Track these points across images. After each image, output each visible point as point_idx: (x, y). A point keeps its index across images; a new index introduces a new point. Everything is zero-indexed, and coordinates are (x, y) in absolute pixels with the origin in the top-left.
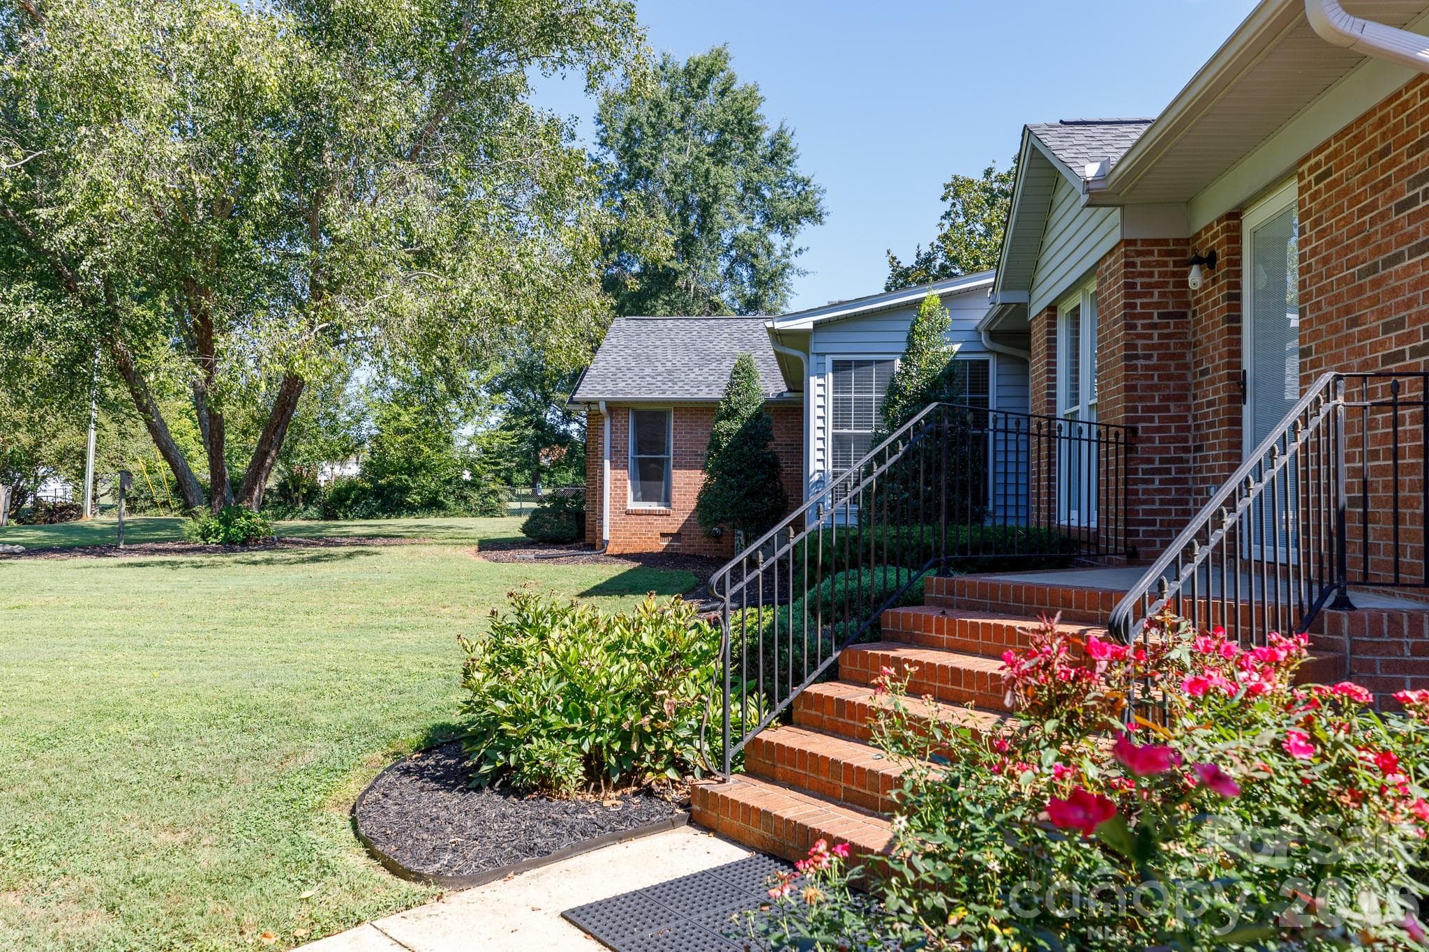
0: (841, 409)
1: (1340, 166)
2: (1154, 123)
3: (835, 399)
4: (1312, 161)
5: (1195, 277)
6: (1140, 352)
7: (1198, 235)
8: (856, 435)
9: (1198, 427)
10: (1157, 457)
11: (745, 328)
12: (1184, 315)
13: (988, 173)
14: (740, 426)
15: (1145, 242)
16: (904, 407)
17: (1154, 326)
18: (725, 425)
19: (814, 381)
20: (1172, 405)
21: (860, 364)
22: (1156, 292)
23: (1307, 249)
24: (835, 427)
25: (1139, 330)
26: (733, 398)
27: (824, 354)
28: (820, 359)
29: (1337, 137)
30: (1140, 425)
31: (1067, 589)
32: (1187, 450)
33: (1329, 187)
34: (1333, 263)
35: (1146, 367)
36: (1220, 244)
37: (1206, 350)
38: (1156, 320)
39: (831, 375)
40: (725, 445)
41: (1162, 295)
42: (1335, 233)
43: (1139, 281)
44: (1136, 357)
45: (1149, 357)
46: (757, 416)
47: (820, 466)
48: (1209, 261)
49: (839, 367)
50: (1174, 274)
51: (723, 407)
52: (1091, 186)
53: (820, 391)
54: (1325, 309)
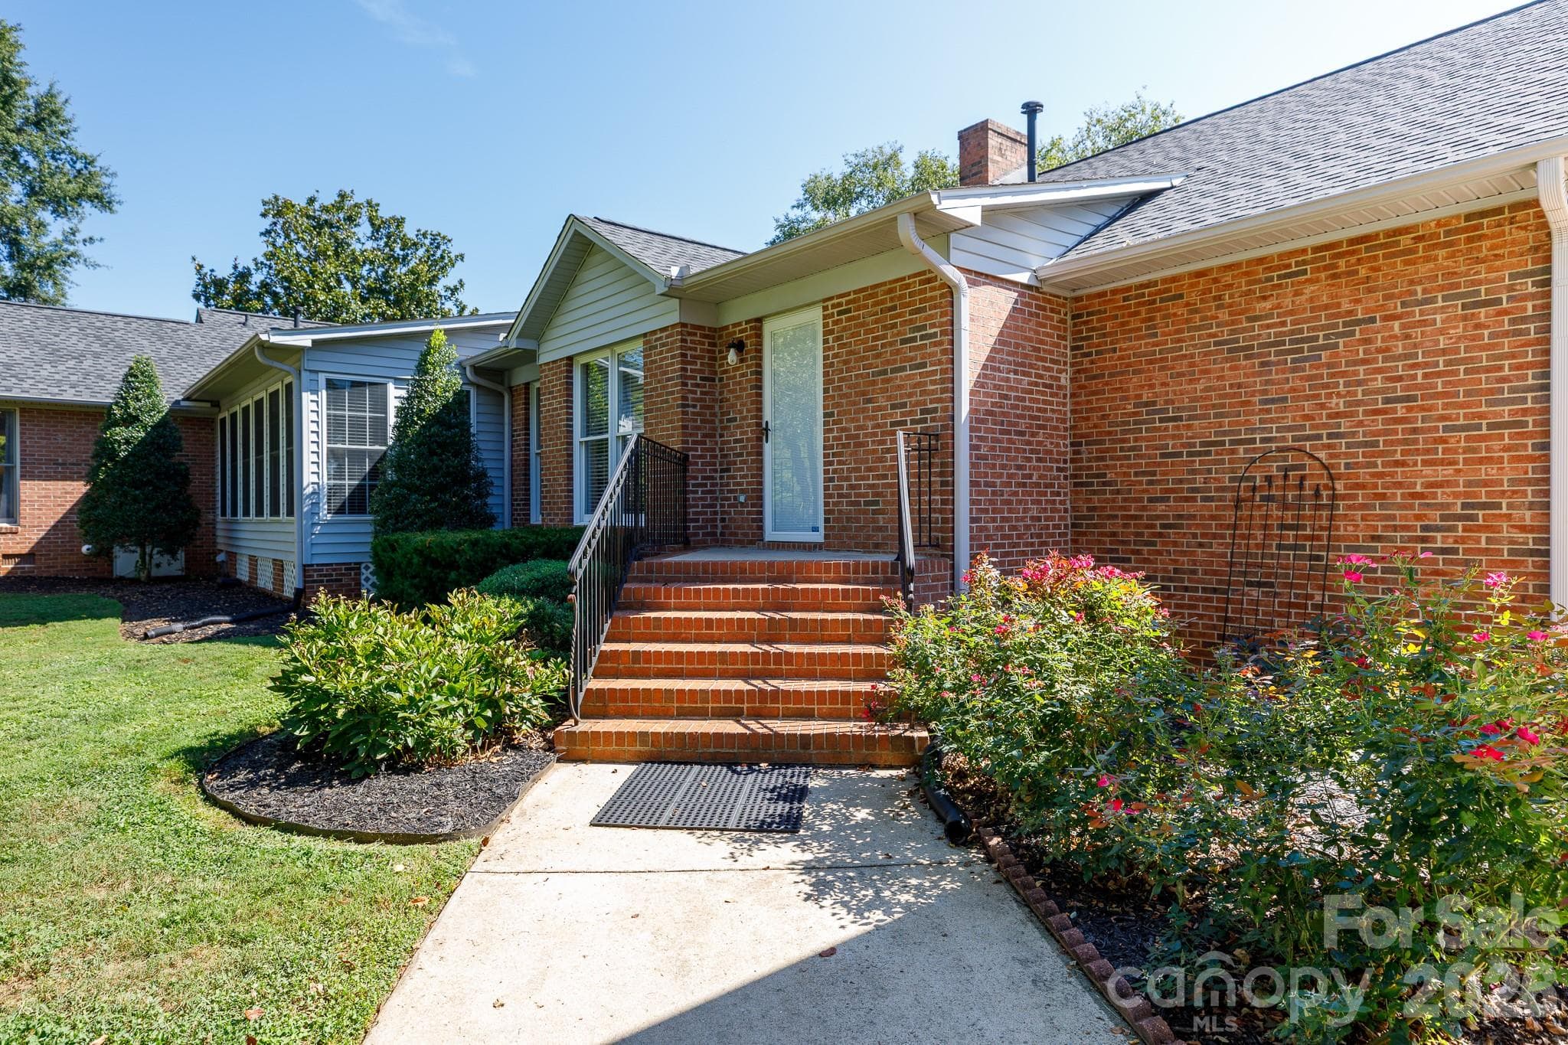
0: (335, 426)
1: (858, 309)
2: (746, 256)
3: (328, 415)
4: (835, 301)
5: (732, 357)
6: (690, 403)
7: (727, 328)
8: (350, 451)
9: (725, 456)
10: (700, 475)
11: (99, 324)
12: (713, 380)
13: (311, 201)
14: (143, 434)
15: (694, 327)
16: (423, 427)
17: (697, 385)
18: (120, 433)
19: (307, 397)
20: (708, 440)
21: (355, 384)
22: (699, 361)
23: (831, 353)
24: (329, 442)
25: (689, 388)
26: (132, 403)
27: (317, 372)
28: (313, 376)
29: (855, 292)
30: (690, 453)
31: (743, 563)
32: (715, 471)
33: (849, 319)
34: (852, 364)
35: (694, 413)
36: (747, 337)
37: (734, 406)
38: (699, 381)
39: (324, 392)
40: (122, 454)
41: (702, 364)
42: (853, 348)
43: (689, 353)
44: (688, 406)
45: (694, 406)
46: (162, 424)
47: (314, 478)
48: (740, 346)
49: (331, 385)
50: (709, 351)
51: (117, 412)
52: (674, 283)
53: (314, 407)
54: (845, 390)
